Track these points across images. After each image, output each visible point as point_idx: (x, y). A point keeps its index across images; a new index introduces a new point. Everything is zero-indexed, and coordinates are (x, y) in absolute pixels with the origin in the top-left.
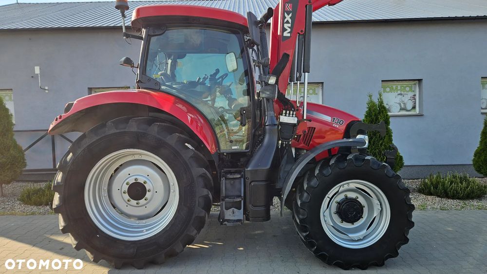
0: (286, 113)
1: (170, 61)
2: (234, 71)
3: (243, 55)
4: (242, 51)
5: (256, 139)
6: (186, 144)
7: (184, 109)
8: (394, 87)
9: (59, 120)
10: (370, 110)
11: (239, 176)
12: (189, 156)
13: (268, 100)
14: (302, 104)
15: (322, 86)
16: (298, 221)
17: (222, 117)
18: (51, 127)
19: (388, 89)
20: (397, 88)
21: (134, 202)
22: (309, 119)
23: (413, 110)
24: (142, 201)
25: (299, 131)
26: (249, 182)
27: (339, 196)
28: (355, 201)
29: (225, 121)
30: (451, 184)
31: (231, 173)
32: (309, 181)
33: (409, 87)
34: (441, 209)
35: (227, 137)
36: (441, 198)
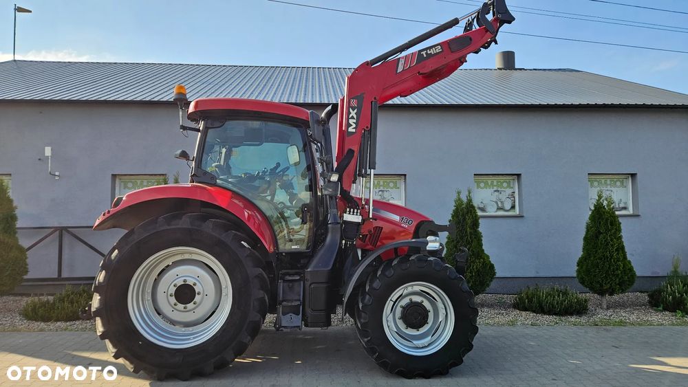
0: (350, 212)
1: (224, 150)
2: (296, 164)
3: (306, 149)
4: (305, 146)
5: (317, 239)
6: (243, 242)
7: (241, 204)
8: (489, 182)
9: (107, 215)
10: (457, 209)
11: (298, 278)
12: (245, 255)
13: (331, 197)
14: (367, 201)
15: (405, 179)
16: (359, 326)
17: (282, 214)
18: (97, 222)
19: (482, 185)
20: (492, 183)
21: (181, 306)
22: (375, 218)
23: (512, 210)
24: (190, 306)
25: (364, 230)
26: (309, 283)
27: (404, 299)
28: (419, 305)
29: (285, 219)
30: (546, 297)
31: (290, 275)
32: (371, 282)
33: (506, 182)
34: (532, 325)
35: (287, 237)
36: (537, 313)
